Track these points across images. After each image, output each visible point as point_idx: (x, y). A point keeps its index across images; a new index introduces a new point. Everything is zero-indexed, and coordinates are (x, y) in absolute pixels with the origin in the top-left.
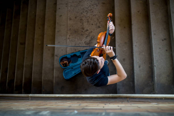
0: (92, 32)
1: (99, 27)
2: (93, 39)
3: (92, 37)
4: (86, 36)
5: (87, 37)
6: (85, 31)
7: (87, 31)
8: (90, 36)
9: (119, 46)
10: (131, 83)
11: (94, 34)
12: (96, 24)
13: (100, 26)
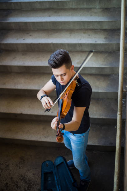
0: (12, 178)
1: (8, 166)
2: (24, 178)
3: (20, 179)
4: (15, 187)
5: (17, 187)
6: (7, 189)
7: (8, 185)
8: (17, 182)
9: (46, 138)
10: (103, 128)
11: (17, 174)
12: (2, 169)
13: (7, 164)
